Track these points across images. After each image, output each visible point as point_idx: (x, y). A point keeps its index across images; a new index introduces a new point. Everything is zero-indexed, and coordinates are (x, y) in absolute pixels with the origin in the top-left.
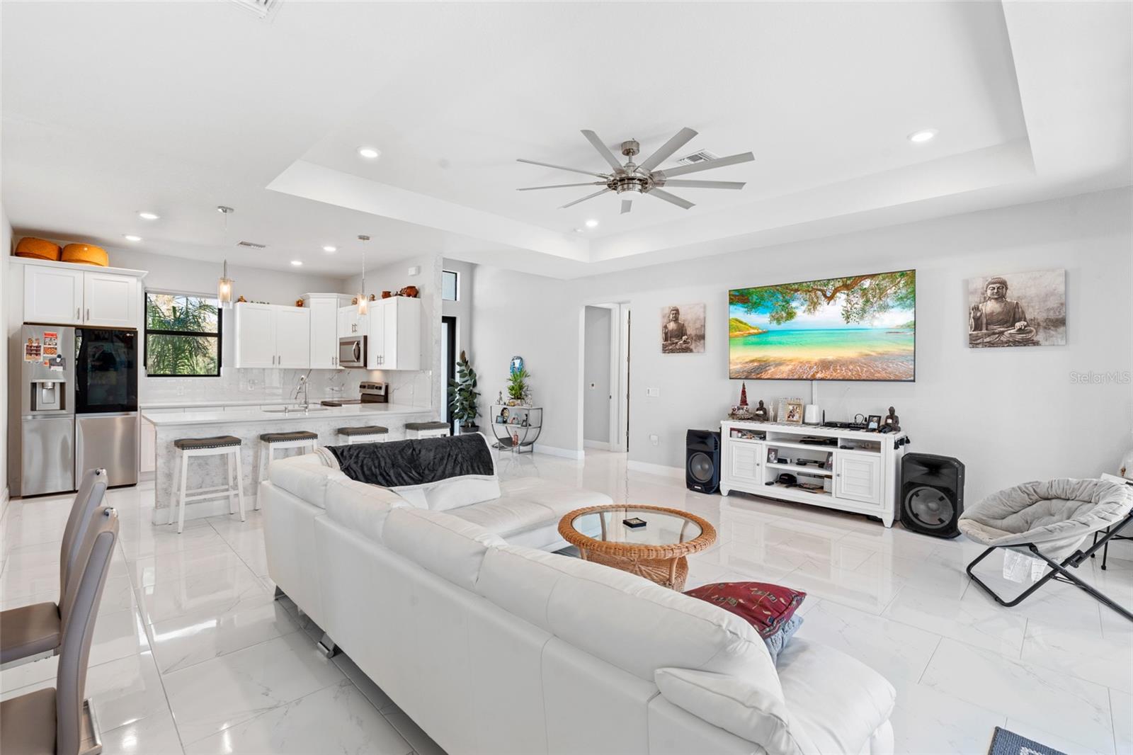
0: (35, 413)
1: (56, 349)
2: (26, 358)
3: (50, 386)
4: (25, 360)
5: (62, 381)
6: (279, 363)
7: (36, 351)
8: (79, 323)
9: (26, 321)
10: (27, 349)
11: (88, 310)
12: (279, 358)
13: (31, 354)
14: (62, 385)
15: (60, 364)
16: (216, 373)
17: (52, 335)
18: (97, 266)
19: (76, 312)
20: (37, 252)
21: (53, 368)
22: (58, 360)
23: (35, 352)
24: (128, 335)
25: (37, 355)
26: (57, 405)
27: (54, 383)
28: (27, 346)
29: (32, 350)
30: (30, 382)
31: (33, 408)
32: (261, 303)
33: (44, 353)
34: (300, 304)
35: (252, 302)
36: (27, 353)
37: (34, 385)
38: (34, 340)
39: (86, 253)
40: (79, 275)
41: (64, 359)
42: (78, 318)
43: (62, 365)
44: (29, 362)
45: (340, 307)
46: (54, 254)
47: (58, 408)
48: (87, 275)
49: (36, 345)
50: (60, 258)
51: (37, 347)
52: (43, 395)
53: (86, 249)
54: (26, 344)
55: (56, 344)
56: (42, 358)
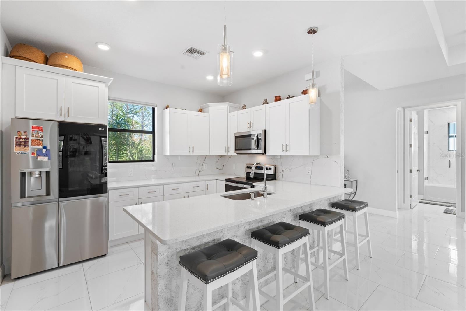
0: (23, 200)
1: (42, 141)
2: (16, 150)
3: (37, 174)
4: (15, 151)
5: (48, 170)
6: (193, 151)
7: (25, 142)
8: (62, 119)
9: (17, 116)
10: (16, 141)
11: (69, 108)
12: (193, 148)
13: (20, 146)
14: (48, 173)
15: (46, 155)
16: (151, 159)
17: (39, 128)
18: (76, 71)
19: (59, 110)
20: (27, 56)
21: (39, 158)
22: (44, 151)
23: (23, 144)
24: (100, 129)
25: (25, 146)
26: (44, 192)
27: (41, 172)
28: (16, 138)
29: (20, 142)
30: (19, 171)
31: (23, 195)
32: (181, 109)
33: (32, 145)
34: (201, 111)
35: (176, 108)
36: (16, 145)
37: (23, 174)
38: (22, 132)
39: (67, 60)
40: (61, 79)
41: (49, 150)
42: (61, 115)
43: (47, 155)
44: (18, 153)
45: (229, 112)
46: (42, 59)
47: (45, 193)
48: (68, 79)
49: (24, 137)
50: (46, 62)
51: (25, 139)
52: (31, 182)
53: (66, 57)
54: (15, 137)
55: (42, 137)
56: (30, 149)
